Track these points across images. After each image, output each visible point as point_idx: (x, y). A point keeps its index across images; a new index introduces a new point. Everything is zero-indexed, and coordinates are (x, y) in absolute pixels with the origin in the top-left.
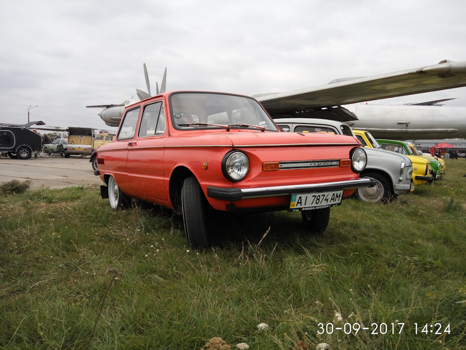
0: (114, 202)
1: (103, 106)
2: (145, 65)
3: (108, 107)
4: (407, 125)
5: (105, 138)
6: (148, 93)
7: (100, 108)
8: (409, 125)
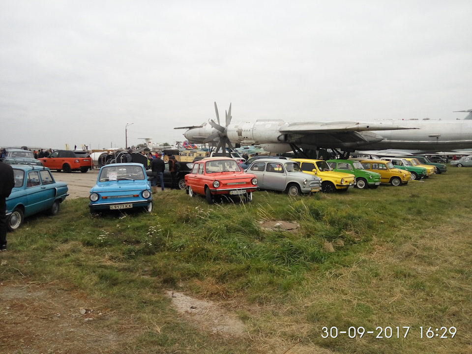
0: (191, 195)
1: (187, 127)
2: (215, 103)
3: (190, 128)
4: (437, 137)
5: (188, 154)
6: (217, 123)
7: (184, 129)
8: (439, 137)
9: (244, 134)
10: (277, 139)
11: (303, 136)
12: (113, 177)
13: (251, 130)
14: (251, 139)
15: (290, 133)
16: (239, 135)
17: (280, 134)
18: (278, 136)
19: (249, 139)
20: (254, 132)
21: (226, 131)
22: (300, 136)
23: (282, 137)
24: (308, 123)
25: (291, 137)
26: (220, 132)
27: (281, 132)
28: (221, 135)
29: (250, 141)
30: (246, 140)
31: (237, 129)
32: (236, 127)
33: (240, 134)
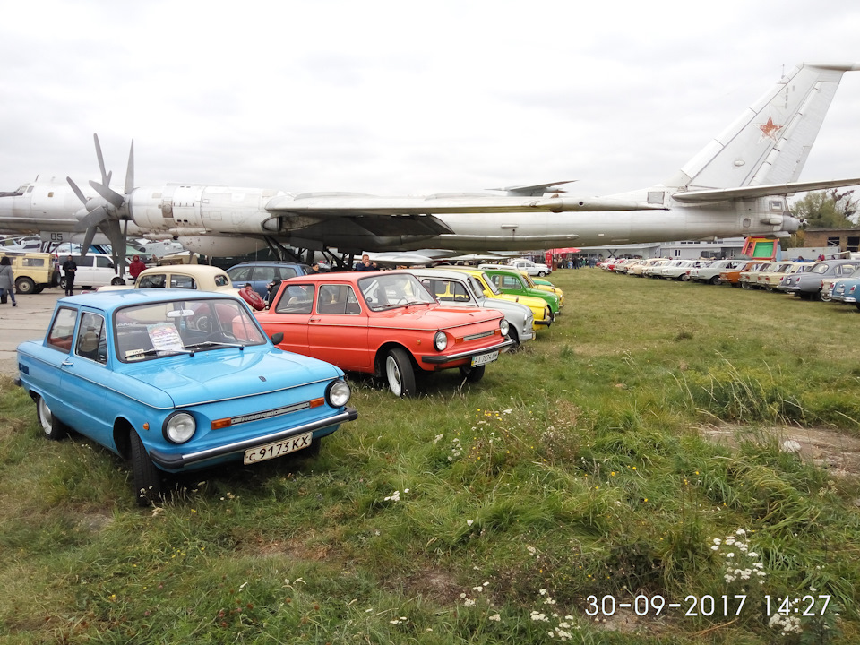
2: (96, 136)
4: (514, 230)
8: (516, 230)
9: (178, 214)
10: (260, 226)
11: (316, 221)
12: (169, 342)
13: (198, 204)
14: (196, 225)
15: (291, 215)
16: (164, 216)
17: (269, 215)
18: (263, 220)
19: (190, 225)
20: (203, 209)
21: (130, 205)
22: (312, 221)
23: (274, 223)
24: (337, 195)
25: (291, 222)
26: (111, 206)
27: (270, 211)
28: (113, 214)
29: (192, 230)
30: (184, 226)
31: (159, 201)
32: (156, 196)
33: (168, 212)
